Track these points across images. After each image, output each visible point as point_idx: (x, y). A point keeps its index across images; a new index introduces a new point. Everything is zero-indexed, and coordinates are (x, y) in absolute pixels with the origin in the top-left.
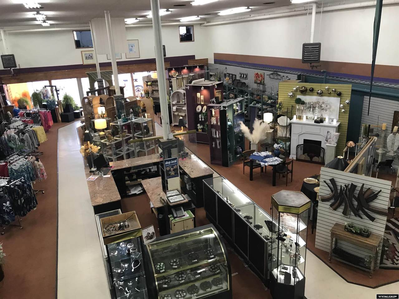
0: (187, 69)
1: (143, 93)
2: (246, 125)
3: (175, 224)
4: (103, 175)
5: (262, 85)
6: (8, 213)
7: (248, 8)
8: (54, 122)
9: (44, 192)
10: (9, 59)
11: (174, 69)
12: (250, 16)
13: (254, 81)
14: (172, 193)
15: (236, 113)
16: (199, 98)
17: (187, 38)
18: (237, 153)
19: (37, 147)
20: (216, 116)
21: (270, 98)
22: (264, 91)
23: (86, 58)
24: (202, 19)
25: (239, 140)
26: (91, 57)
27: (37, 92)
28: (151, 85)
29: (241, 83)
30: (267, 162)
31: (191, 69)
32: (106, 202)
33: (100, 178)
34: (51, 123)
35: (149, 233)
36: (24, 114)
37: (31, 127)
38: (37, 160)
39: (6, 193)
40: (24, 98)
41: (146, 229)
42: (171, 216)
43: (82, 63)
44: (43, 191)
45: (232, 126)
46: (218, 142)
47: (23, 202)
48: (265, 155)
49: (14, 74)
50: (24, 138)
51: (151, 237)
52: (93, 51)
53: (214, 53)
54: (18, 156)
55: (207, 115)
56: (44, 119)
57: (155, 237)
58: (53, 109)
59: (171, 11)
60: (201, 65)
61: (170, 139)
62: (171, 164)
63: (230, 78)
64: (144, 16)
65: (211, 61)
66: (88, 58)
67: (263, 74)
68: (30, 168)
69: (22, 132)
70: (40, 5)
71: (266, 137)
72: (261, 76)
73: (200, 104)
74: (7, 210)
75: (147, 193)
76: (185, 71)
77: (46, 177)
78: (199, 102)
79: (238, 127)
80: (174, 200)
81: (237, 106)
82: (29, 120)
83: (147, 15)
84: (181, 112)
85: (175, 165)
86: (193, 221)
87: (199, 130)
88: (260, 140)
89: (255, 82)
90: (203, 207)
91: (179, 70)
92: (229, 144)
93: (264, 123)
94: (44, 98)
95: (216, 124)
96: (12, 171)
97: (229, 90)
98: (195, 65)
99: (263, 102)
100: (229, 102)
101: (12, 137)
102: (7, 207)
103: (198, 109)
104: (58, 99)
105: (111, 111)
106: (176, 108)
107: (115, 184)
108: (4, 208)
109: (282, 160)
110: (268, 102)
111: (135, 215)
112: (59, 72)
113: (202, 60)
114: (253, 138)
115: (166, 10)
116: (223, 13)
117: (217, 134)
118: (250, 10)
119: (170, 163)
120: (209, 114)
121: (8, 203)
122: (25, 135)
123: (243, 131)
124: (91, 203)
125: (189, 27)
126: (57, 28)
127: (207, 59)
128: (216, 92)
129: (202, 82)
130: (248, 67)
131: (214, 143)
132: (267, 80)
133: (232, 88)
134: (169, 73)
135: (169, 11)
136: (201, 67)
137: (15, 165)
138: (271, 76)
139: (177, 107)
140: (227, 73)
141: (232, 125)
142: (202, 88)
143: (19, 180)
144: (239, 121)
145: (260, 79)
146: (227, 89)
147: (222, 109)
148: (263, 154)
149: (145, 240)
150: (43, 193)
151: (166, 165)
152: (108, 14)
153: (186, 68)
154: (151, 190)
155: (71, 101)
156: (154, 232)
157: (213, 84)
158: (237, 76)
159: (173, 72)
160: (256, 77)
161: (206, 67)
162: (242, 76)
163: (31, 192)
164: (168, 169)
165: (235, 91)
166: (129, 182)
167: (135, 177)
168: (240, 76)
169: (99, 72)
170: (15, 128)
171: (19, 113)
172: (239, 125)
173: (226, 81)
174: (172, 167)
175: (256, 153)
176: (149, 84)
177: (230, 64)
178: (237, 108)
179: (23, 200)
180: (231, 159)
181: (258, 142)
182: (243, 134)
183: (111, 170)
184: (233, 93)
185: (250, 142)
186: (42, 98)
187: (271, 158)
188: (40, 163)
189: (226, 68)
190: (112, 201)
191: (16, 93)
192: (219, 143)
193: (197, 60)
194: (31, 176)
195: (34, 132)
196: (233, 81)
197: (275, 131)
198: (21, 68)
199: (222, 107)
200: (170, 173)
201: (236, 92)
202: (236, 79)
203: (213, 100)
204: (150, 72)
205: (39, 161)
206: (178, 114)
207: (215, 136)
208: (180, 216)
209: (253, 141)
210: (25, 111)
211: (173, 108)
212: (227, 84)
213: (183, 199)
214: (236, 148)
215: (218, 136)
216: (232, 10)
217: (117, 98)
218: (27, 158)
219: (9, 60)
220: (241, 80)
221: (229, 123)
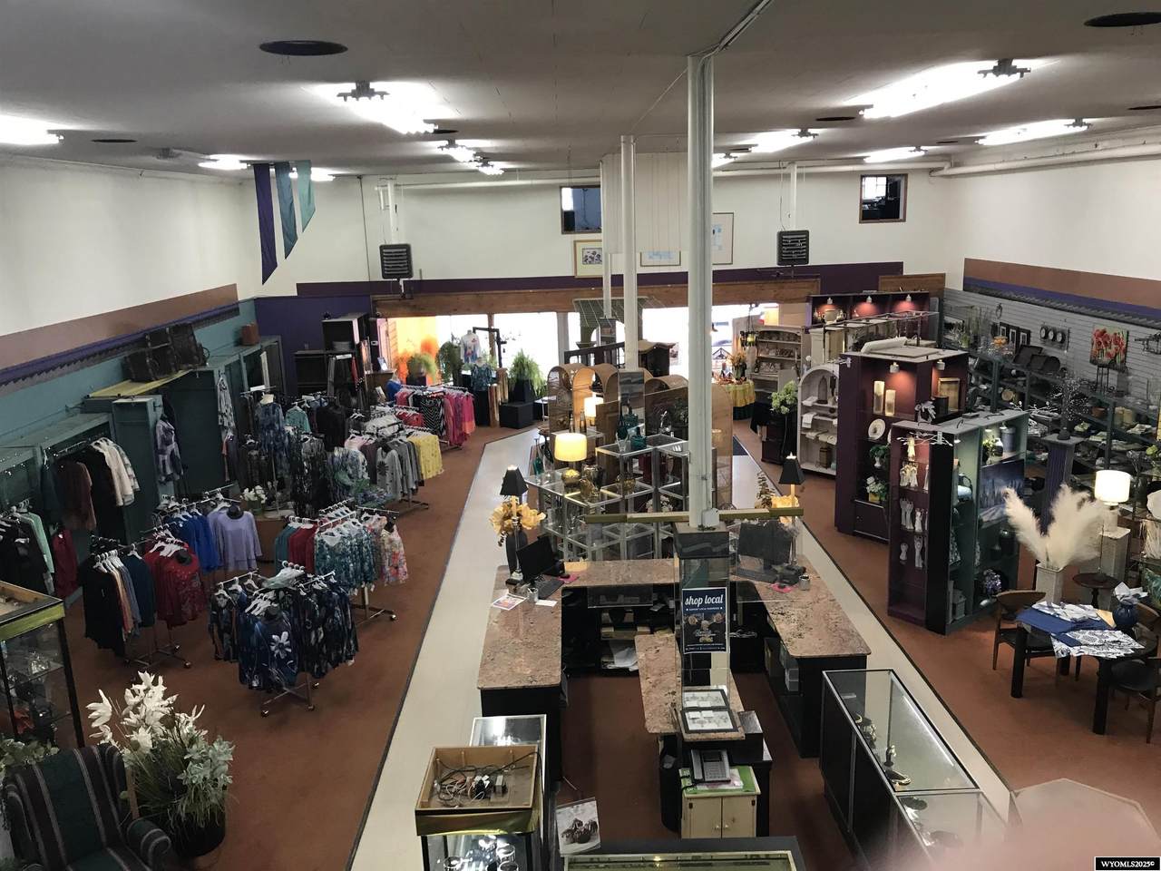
0: (873, 301)
1: (729, 364)
2: (1027, 504)
3: (692, 801)
4: (536, 599)
5: (1116, 373)
6: (281, 663)
7: (1078, 123)
8: (478, 424)
9: (394, 616)
10: (398, 256)
11: (830, 301)
12: (1096, 146)
13: (1089, 355)
14: (703, 699)
15: (993, 459)
16: (878, 398)
17: (886, 210)
18: (981, 592)
19: (414, 487)
20: (921, 460)
21: (1140, 418)
22: (1122, 393)
23: (585, 260)
24: (929, 157)
25: (997, 548)
26: (594, 258)
27: (455, 343)
28: (756, 344)
29: (1044, 359)
30: (1079, 644)
31: (885, 303)
32: (516, 685)
33: (528, 607)
34: (469, 426)
35: (580, 824)
36: (407, 398)
37: (408, 436)
38: (389, 527)
39: (285, 609)
40: (424, 357)
41: (572, 806)
42: (687, 772)
43: (571, 273)
44: (392, 613)
45: (972, 501)
46: (918, 546)
47: (322, 640)
48: (1077, 617)
49: (404, 294)
50: (386, 461)
51: (584, 838)
52: (600, 241)
53: (966, 260)
54: (348, 509)
55: (889, 457)
56: (452, 414)
57: (594, 839)
58: (484, 389)
59: (814, 135)
60: (919, 291)
61: (708, 528)
62: (703, 605)
63: (1008, 341)
64: (745, 149)
65: (955, 283)
66: (590, 260)
67: (1125, 336)
68: (366, 548)
69: (385, 444)
70: (435, 124)
71: (1096, 554)
72: (1117, 340)
73: (883, 417)
74: (278, 655)
75: (641, 679)
76: (867, 307)
77: (403, 578)
78: (878, 409)
79: (996, 504)
80: (702, 723)
81: (1001, 435)
82: (414, 415)
83: (751, 146)
84: (828, 432)
85: (715, 612)
86: (753, 804)
87: (871, 498)
88: (1073, 561)
89: (1093, 362)
90: (818, 759)
91: (846, 304)
92: (954, 557)
93: (1095, 504)
94: (467, 360)
95: (915, 487)
96: (321, 548)
97: (1001, 377)
98: (902, 292)
99: (1113, 430)
100: (972, 421)
101: (350, 457)
102: (281, 647)
103: (875, 432)
104: (500, 365)
105: (608, 413)
106: (813, 419)
107: (560, 632)
108: (273, 648)
109: (1137, 646)
110: (1130, 431)
111: (533, 758)
112: (512, 295)
113: (923, 279)
114: (1046, 549)
115: (800, 130)
116: (995, 137)
117: (918, 519)
118: (1084, 128)
119: (699, 601)
120: (896, 453)
121: (285, 634)
122: (389, 453)
123: (1012, 521)
124: (477, 679)
125: (897, 179)
126: (520, 179)
127: (943, 276)
128: (942, 382)
129: (899, 347)
130: (1075, 308)
131: (904, 548)
132: (1137, 358)
133: (1014, 372)
134: (813, 311)
135: (810, 135)
136: (920, 300)
137: (332, 534)
138: (1153, 344)
139: (818, 418)
140: (1002, 324)
141: (974, 497)
142: (893, 368)
143: (323, 577)
144: (1000, 485)
145: (1112, 351)
146: (995, 372)
147: (940, 441)
148: (1072, 612)
149: (562, 841)
150: (392, 619)
151: (685, 607)
152: (630, 143)
153: (869, 298)
154: (655, 671)
155: (530, 371)
156: (597, 820)
157: (932, 358)
158: (1032, 335)
159: (827, 309)
160: (1099, 343)
161: (935, 300)
162: (1051, 335)
163: (346, 616)
164: (693, 620)
165: (1020, 383)
166: (612, 630)
167: (629, 618)
168: (1043, 335)
169: (607, 300)
170: (372, 434)
171: (398, 395)
172: (1000, 500)
173: (997, 348)
174: (708, 616)
175: (1044, 603)
176: (749, 339)
177: (1013, 296)
178: (1000, 444)
179: (322, 635)
180: (958, 609)
181: (1064, 565)
182: (1013, 530)
183: (564, 586)
184: (1013, 386)
185: (1038, 562)
186: (462, 358)
187: (1098, 632)
188: (395, 536)
189: (1000, 307)
190: (534, 683)
191: (408, 340)
192: (923, 548)
193: (908, 277)
194: (366, 568)
195: (413, 449)
196: (1019, 349)
197: (1137, 535)
198: (424, 278)
199: (940, 435)
200: (698, 633)
201: (1025, 385)
202: (1029, 341)
203: (924, 407)
204: (757, 306)
205: (391, 531)
206: (817, 437)
207: (909, 527)
208: (713, 782)
209: (1048, 559)
210: (412, 391)
211: (802, 418)
212: (997, 358)
213: (730, 726)
214: (981, 577)
215: (918, 527)
216: (1025, 129)
217: (625, 379)
218: (367, 519)
219: (396, 258)
220: (1045, 347)
221: (962, 490)
